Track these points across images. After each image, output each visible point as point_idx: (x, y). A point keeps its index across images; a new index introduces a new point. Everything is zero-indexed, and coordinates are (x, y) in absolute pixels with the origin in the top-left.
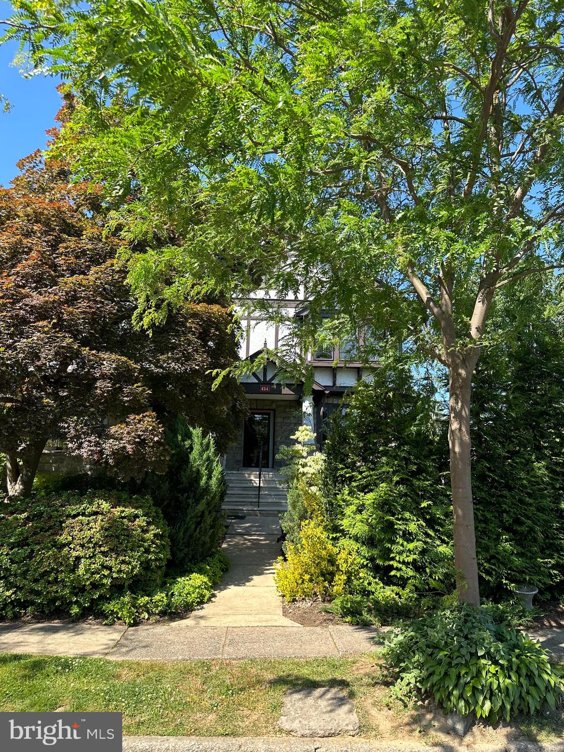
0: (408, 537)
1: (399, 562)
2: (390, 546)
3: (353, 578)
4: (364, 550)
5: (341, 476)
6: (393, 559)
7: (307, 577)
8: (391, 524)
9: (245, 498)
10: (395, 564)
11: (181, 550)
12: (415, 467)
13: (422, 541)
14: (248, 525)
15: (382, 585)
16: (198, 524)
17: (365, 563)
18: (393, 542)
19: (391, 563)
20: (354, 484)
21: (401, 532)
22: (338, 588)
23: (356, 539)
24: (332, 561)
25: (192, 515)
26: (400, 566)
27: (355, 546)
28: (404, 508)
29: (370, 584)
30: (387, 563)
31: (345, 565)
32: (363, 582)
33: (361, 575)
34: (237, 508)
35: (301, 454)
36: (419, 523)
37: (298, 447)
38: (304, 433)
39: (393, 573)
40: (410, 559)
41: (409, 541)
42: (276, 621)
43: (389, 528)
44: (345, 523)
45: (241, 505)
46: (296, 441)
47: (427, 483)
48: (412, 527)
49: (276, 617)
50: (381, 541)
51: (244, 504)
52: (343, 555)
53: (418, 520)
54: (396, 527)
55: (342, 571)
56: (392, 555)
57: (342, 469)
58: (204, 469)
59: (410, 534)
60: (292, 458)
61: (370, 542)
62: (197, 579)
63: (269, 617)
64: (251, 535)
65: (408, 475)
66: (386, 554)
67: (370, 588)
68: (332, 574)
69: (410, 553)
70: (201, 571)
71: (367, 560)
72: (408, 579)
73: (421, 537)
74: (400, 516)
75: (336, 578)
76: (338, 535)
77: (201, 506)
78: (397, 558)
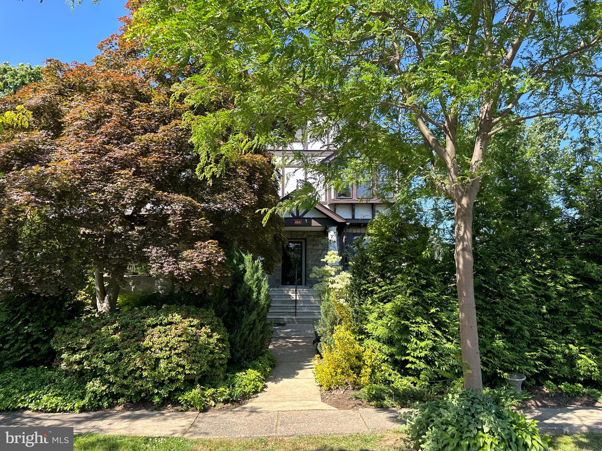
0: (420, 336)
1: (414, 357)
2: (406, 344)
3: (376, 371)
4: (386, 348)
5: (364, 289)
6: (409, 355)
7: (339, 371)
8: (406, 327)
9: (285, 309)
10: (411, 359)
11: (238, 351)
12: (425, 281)
13: (431, 339)
14: (289, 330)
15: (400, 376)
16: (251, 330)
17: (386, 359)
18: (408, 341)
19: (407, 358)
20: (375, 296)
21: (415, 334)
22: (364, 380)
23: (378, 339)
24: (359, 358)
25: (247, 323)
26: (414, 360)
27: (377, 345)
28: (417, 314)
29: (390, 375)
30: (403, 358)
31: (369, 361)
32: (384, 373)
33: (383, 368)
34: (279, 317)
35: (330, 273)
36: (429, 325)
37: (327, 268)
38: (332, 257)
39: (408, 366)
40: (423, 355)
41: (422, 340)
42: (316, 405)
43: (405, 330)
44: (369, 327)
45: (281, 315)
46: (326, 263)
47: (435, 294)
48: (424, 329)
49: (316, 403)
50: (399, 340)
51: (284, 314)
52: (368, 352)
53: (429, 323)
54: (410, 329)
55: (367, 365)
56: (408, 352)
57: (365, 284)
58: (254, 286)
59: (422, 334)
60: (323, 276)
61: (390, 342)
62: (252, 374)
63: (311, 402)
64: (292, 338)
65: (419, 288)
66: (403, 351)
67: (390, 378)
68: (360, 368)
69: (422, 349)
70: (254, 368)
71: (387, 356)
72: (421, 370)
73: (432, 336)
74: (414, 321)
75: (363, 371)
76: (363, 336)
77: (253, 316)
78: (412, 354)
